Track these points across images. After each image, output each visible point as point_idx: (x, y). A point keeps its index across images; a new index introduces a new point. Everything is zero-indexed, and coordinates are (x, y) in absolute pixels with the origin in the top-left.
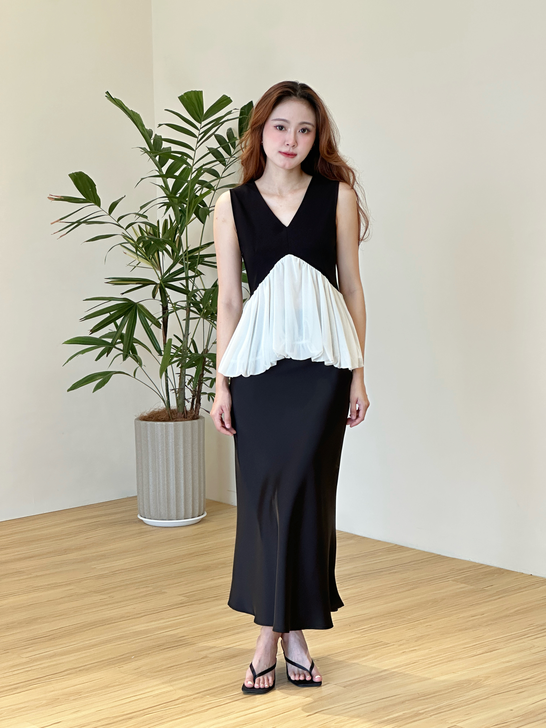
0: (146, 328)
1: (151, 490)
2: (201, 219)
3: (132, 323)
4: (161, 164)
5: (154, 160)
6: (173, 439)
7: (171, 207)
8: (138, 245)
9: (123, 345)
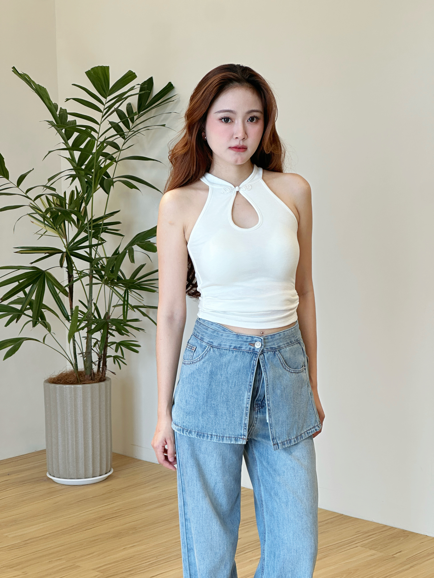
0: (54, 295)
1: (60, 450)
2: (106, 190)
3: (41, 291)
4: (67, 136)
5: (60, 133)
6: (82, 401)
7: (77, 178)
8: (45, 215)
9: (32, 313)
